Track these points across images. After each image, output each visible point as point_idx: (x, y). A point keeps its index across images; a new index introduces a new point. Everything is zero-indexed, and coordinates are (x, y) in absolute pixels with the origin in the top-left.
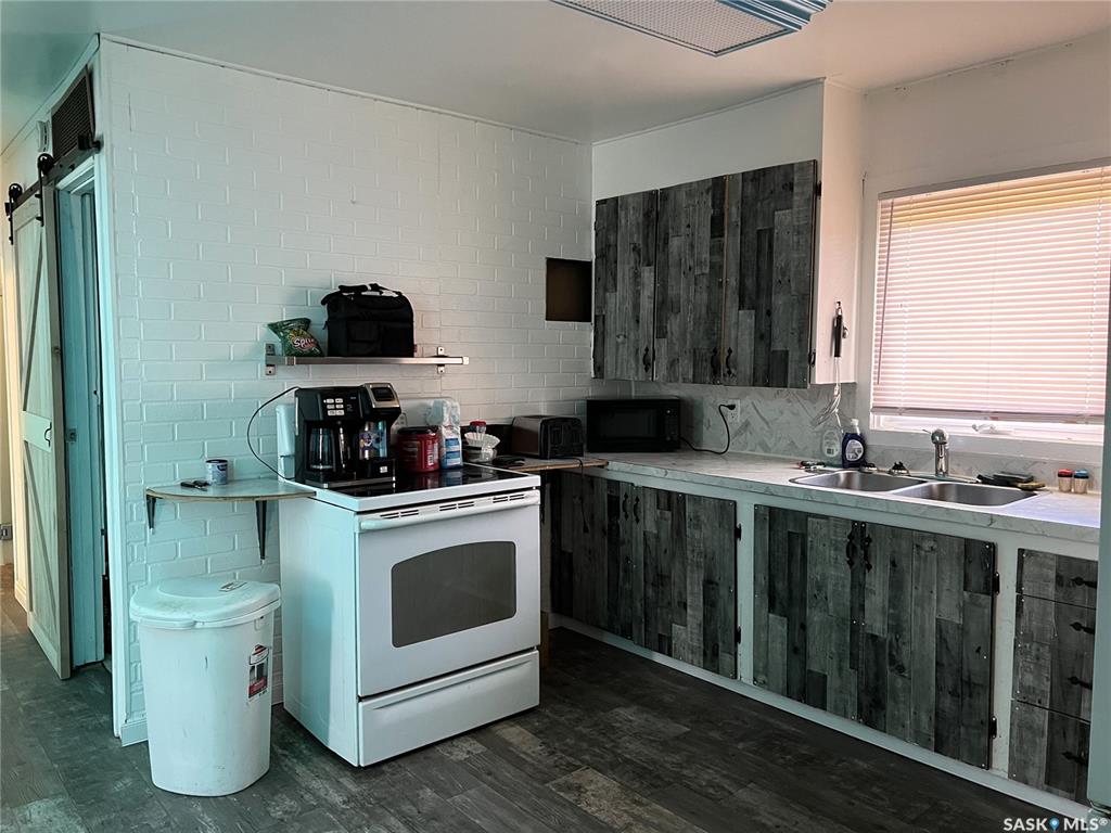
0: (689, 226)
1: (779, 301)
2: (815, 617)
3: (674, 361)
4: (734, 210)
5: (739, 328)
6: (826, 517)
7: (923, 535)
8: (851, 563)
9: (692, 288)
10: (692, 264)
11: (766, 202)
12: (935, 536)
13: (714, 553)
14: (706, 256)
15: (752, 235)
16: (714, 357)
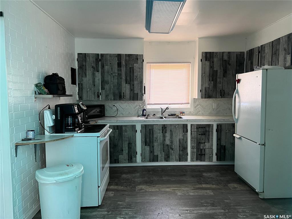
0: (111, 64)
1: (136, 83)
2: (155, 144)
3: (107, 95)
4: (123, 62)
5: (126, 88)
6: (157, 125)
7: (176, 125)
8: (162, 132)
9: (112, 78)
10: (112, 73)
11: (131, 61)
12: (178, 125)
13: (130, 137)
14: (116, 71)
15: (128, 68)
16: (120, 95)
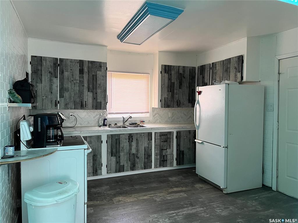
0: (71, 70)
1: (99, 91)
2: (122, 154)
3: (67, 104)
4: (86, 68)
5: (88, 97)
6: (124, 134)
7: (142, 133)
8: (129, 141)
9: (73, 85)
10: (73, 80)
11: (95, 69)
12: (144, 133)
13: (96, 148)
14: (78, 78)
15: (91, 75)
16: (82, 103)
